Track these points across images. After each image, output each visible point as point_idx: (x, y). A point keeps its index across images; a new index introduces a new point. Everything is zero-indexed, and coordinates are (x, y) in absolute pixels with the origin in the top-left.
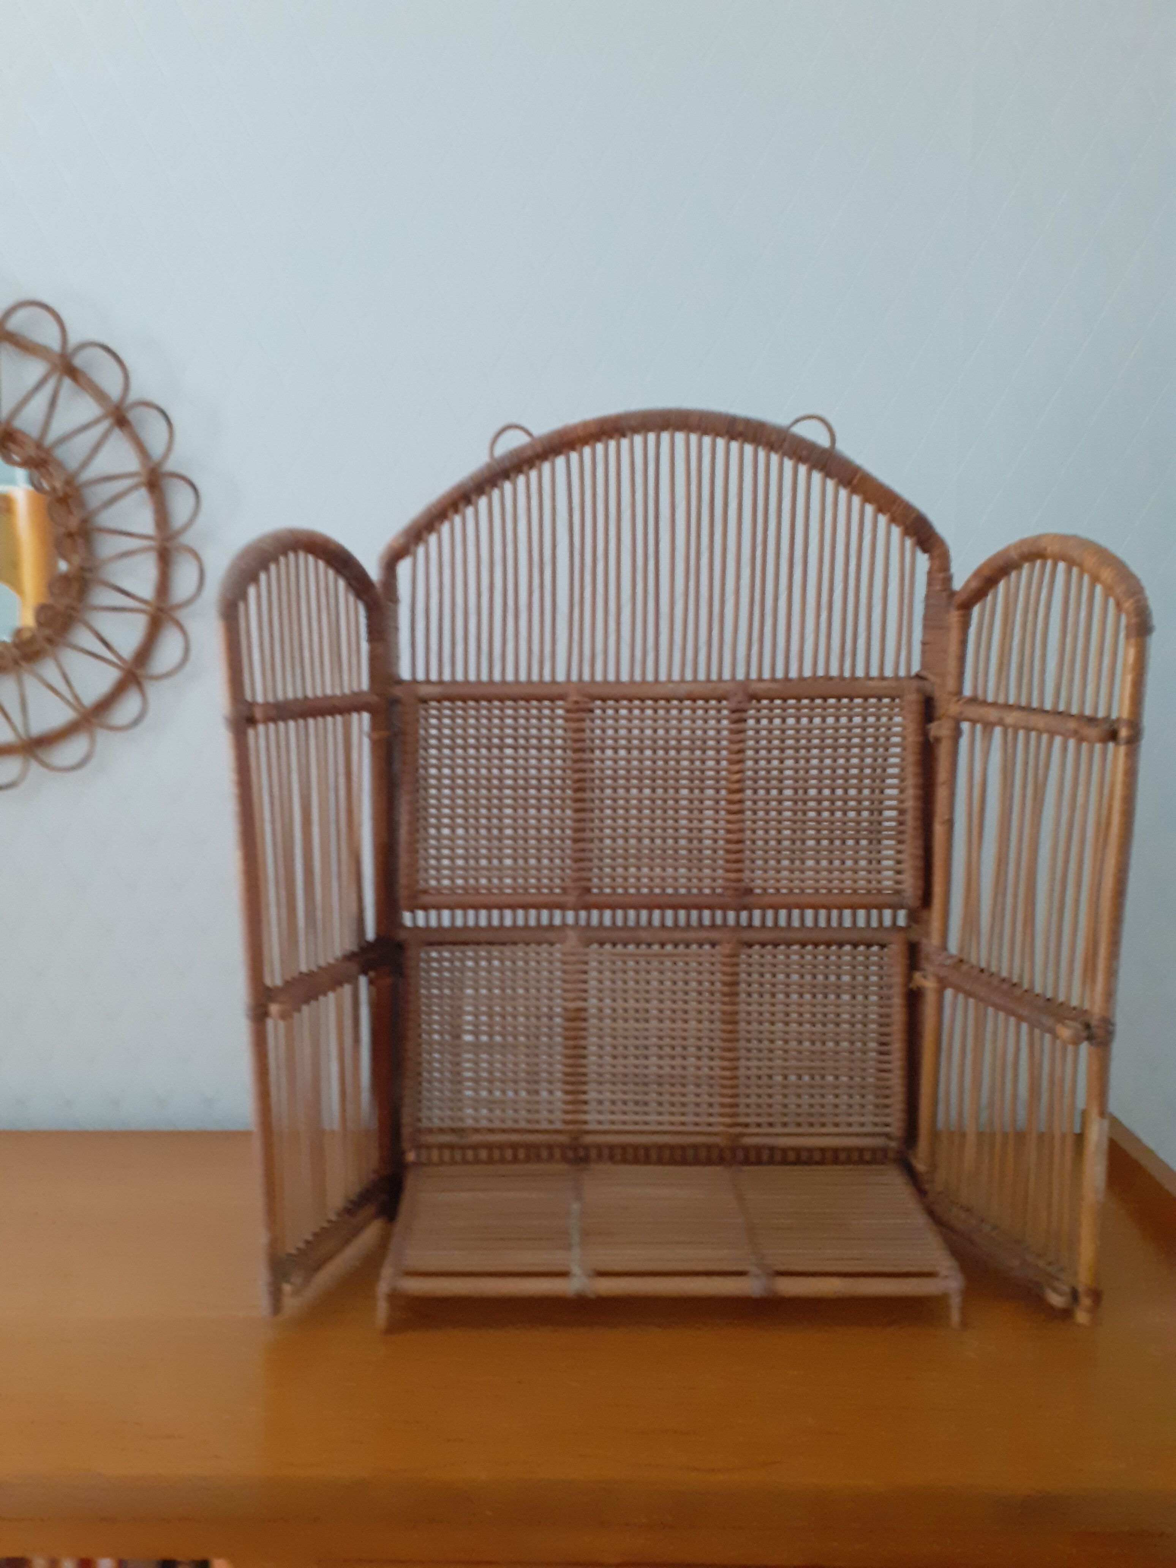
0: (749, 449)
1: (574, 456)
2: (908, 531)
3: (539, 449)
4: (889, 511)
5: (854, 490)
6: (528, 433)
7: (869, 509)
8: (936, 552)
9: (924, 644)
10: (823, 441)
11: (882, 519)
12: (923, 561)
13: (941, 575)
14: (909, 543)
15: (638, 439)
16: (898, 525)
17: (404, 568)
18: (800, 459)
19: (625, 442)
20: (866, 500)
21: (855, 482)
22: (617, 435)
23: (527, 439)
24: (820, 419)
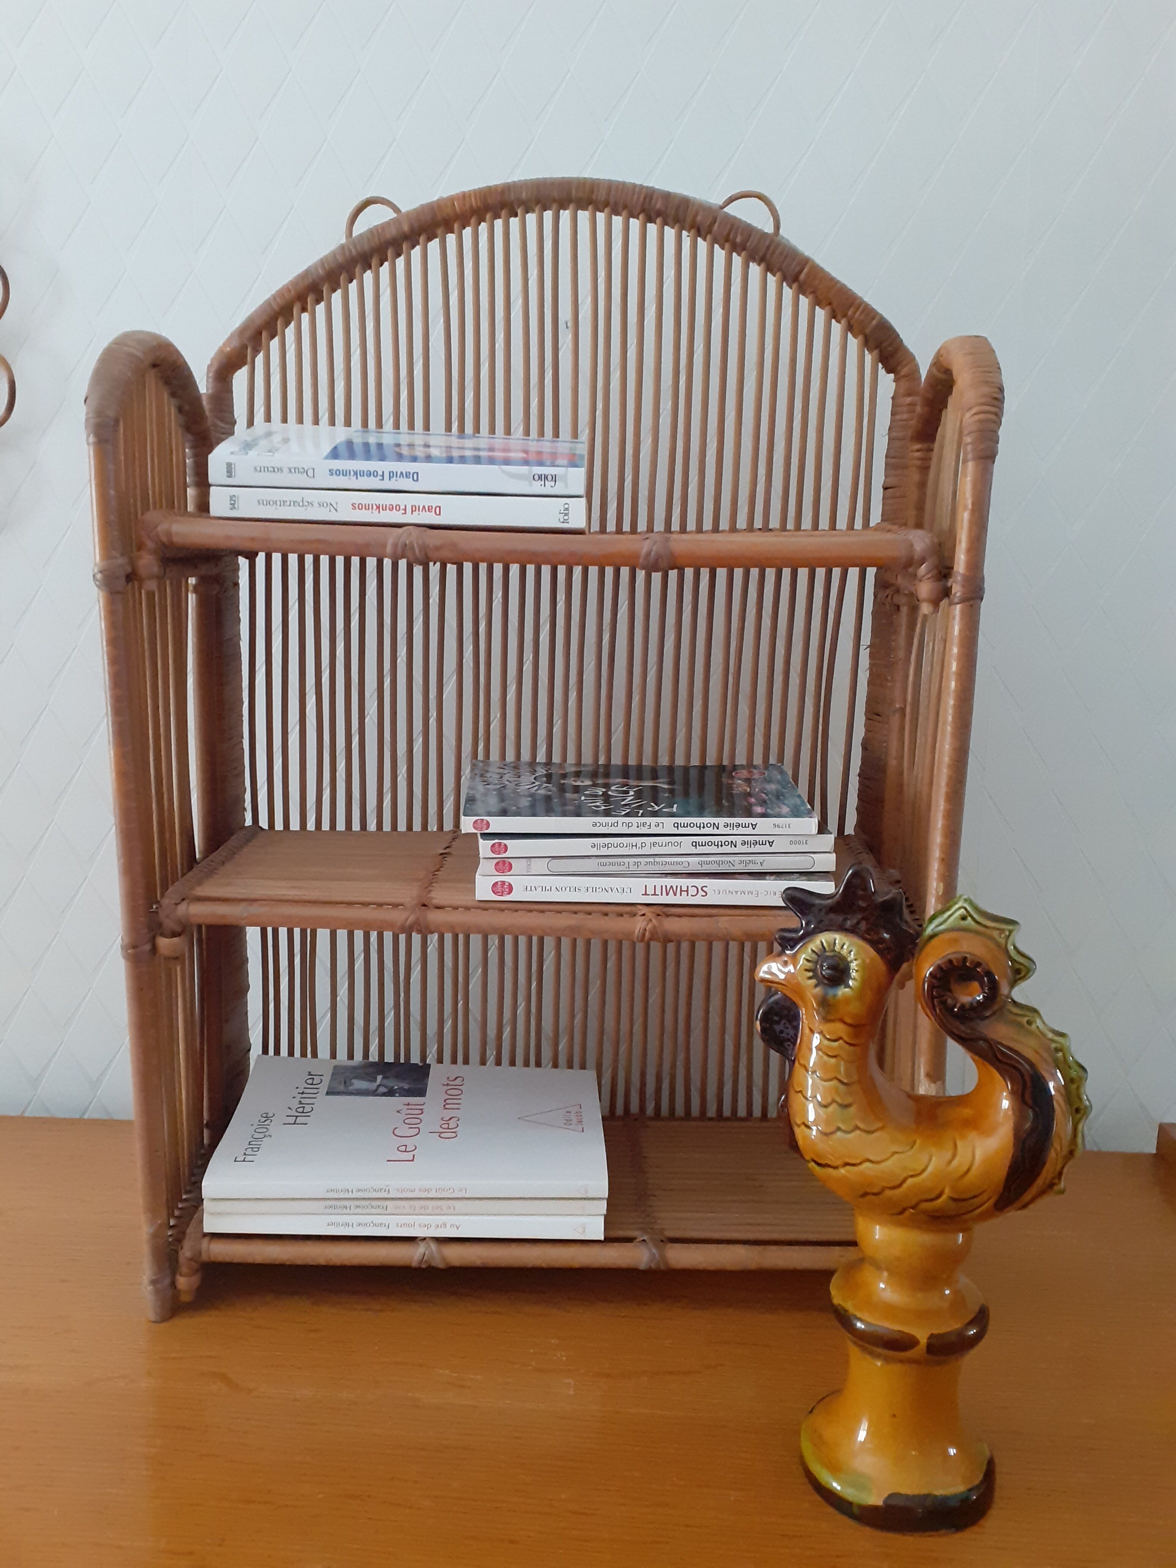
0: (670, 233)
1: (451, 239)
2: (868, 344)
3: (406, 228)
4: (845, 316)
5: (802, 290)
6: (396, 209)
7: (820, 314)
8: (904, 371)
9: (886, 488)
10: (762, 222)
11: (837, 328)
12: (887, 383)
13: (909, 400)
14: (868, 358)
15: (531, 218)
16: (856, 334)
17: (240, 378)
18: (737, 248)
19: (514, 222)
20: (817, 302)
21: (802, 277)
22: (504, 213)
23: (392, 215)
24: (761, 197)
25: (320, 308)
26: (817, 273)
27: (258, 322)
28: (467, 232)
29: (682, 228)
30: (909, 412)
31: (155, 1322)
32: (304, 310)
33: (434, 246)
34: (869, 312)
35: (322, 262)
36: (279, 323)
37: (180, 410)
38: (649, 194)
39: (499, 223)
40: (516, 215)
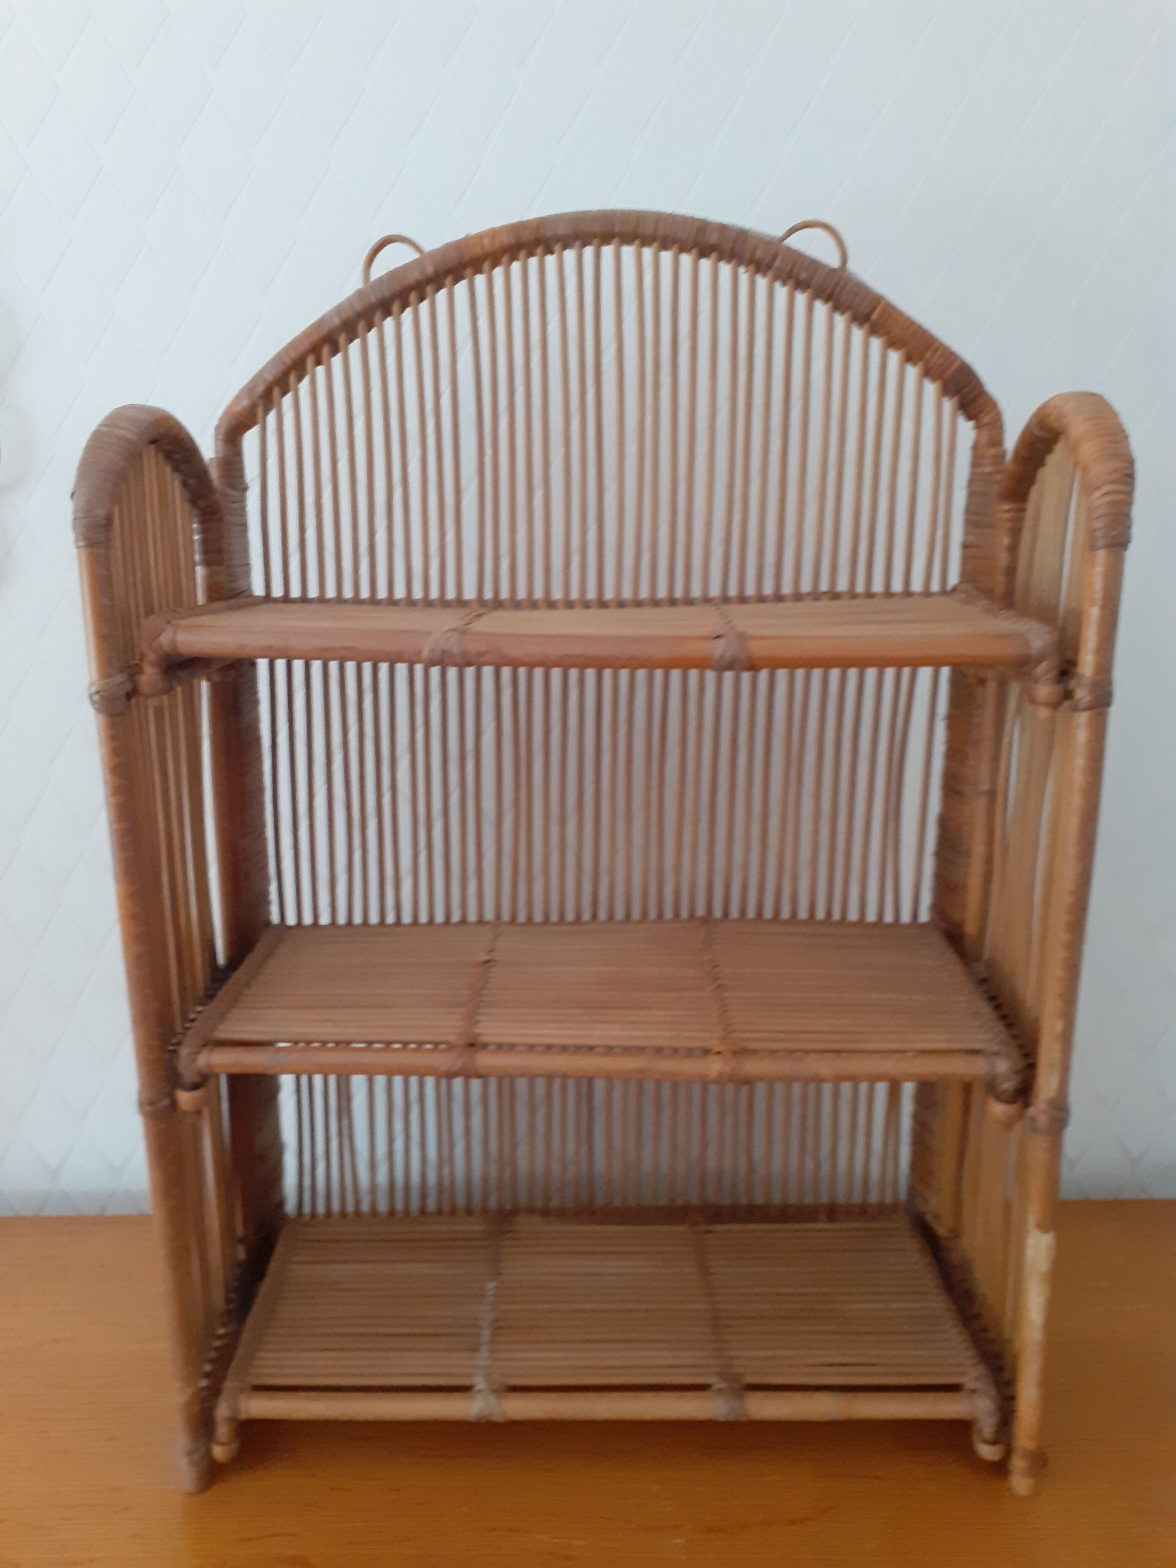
0: (725, 269)
1: (480, 280)
2: (947, 390)
3: (430, 270)
4: (921, 359)
5: (874, 330)
6: (418, 249)
7: (894, 357)
8: (986, 419)
9: (965, 546)
10: (830, 258)
11: (912, 372)
12: (967, 431)
13: (993, 451)
14: (948, 405)
15: (570, 255)
16: (934, 379)
17: (250, 440)
18: (800, 285)
19: (551, 260)
20: (891, 343)
21: (875, 316)
22: (539, 250)
23: (416, 256)
24: (826, 227)
25: (337, 361)
26: (890, 311)
27: (269, 377)
28: (498, 272)
29: (739, 264)
30: (993, 464)
31: (192, 1494)
32: (318, 363)
33: (461, 287)
34: (949, 355)
35: (338, 310)
36: (292, 378)
37: (185, 484)
38: (703, 226)
39: (533, 261)
40: (552, 253)
